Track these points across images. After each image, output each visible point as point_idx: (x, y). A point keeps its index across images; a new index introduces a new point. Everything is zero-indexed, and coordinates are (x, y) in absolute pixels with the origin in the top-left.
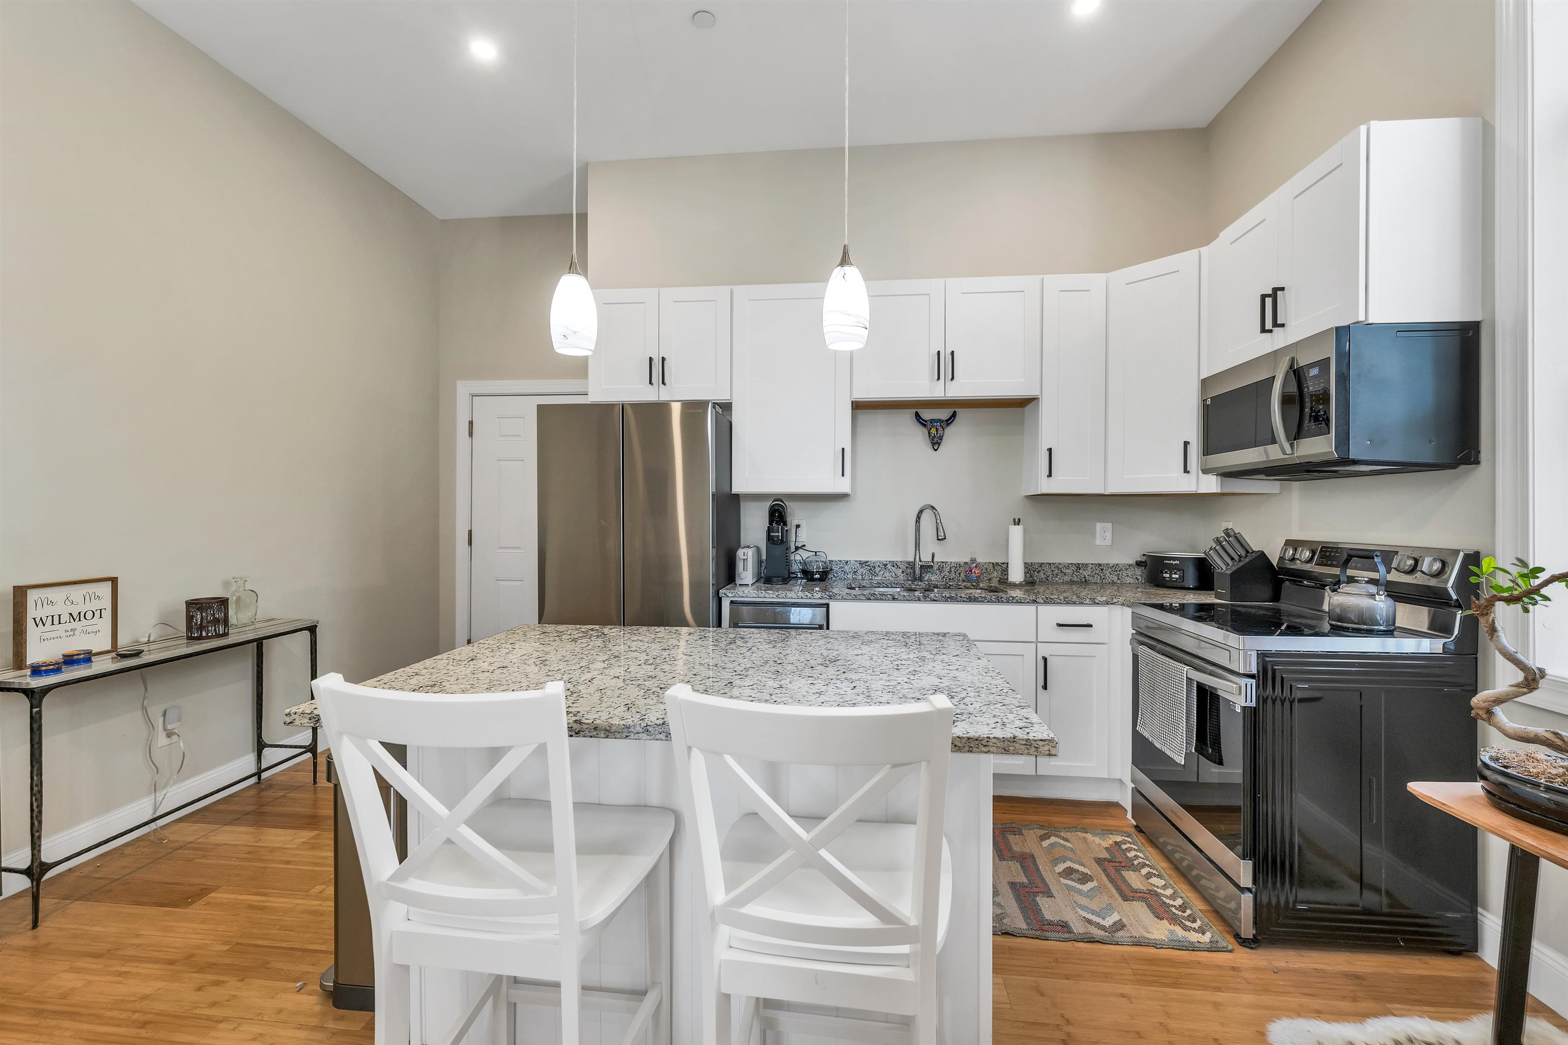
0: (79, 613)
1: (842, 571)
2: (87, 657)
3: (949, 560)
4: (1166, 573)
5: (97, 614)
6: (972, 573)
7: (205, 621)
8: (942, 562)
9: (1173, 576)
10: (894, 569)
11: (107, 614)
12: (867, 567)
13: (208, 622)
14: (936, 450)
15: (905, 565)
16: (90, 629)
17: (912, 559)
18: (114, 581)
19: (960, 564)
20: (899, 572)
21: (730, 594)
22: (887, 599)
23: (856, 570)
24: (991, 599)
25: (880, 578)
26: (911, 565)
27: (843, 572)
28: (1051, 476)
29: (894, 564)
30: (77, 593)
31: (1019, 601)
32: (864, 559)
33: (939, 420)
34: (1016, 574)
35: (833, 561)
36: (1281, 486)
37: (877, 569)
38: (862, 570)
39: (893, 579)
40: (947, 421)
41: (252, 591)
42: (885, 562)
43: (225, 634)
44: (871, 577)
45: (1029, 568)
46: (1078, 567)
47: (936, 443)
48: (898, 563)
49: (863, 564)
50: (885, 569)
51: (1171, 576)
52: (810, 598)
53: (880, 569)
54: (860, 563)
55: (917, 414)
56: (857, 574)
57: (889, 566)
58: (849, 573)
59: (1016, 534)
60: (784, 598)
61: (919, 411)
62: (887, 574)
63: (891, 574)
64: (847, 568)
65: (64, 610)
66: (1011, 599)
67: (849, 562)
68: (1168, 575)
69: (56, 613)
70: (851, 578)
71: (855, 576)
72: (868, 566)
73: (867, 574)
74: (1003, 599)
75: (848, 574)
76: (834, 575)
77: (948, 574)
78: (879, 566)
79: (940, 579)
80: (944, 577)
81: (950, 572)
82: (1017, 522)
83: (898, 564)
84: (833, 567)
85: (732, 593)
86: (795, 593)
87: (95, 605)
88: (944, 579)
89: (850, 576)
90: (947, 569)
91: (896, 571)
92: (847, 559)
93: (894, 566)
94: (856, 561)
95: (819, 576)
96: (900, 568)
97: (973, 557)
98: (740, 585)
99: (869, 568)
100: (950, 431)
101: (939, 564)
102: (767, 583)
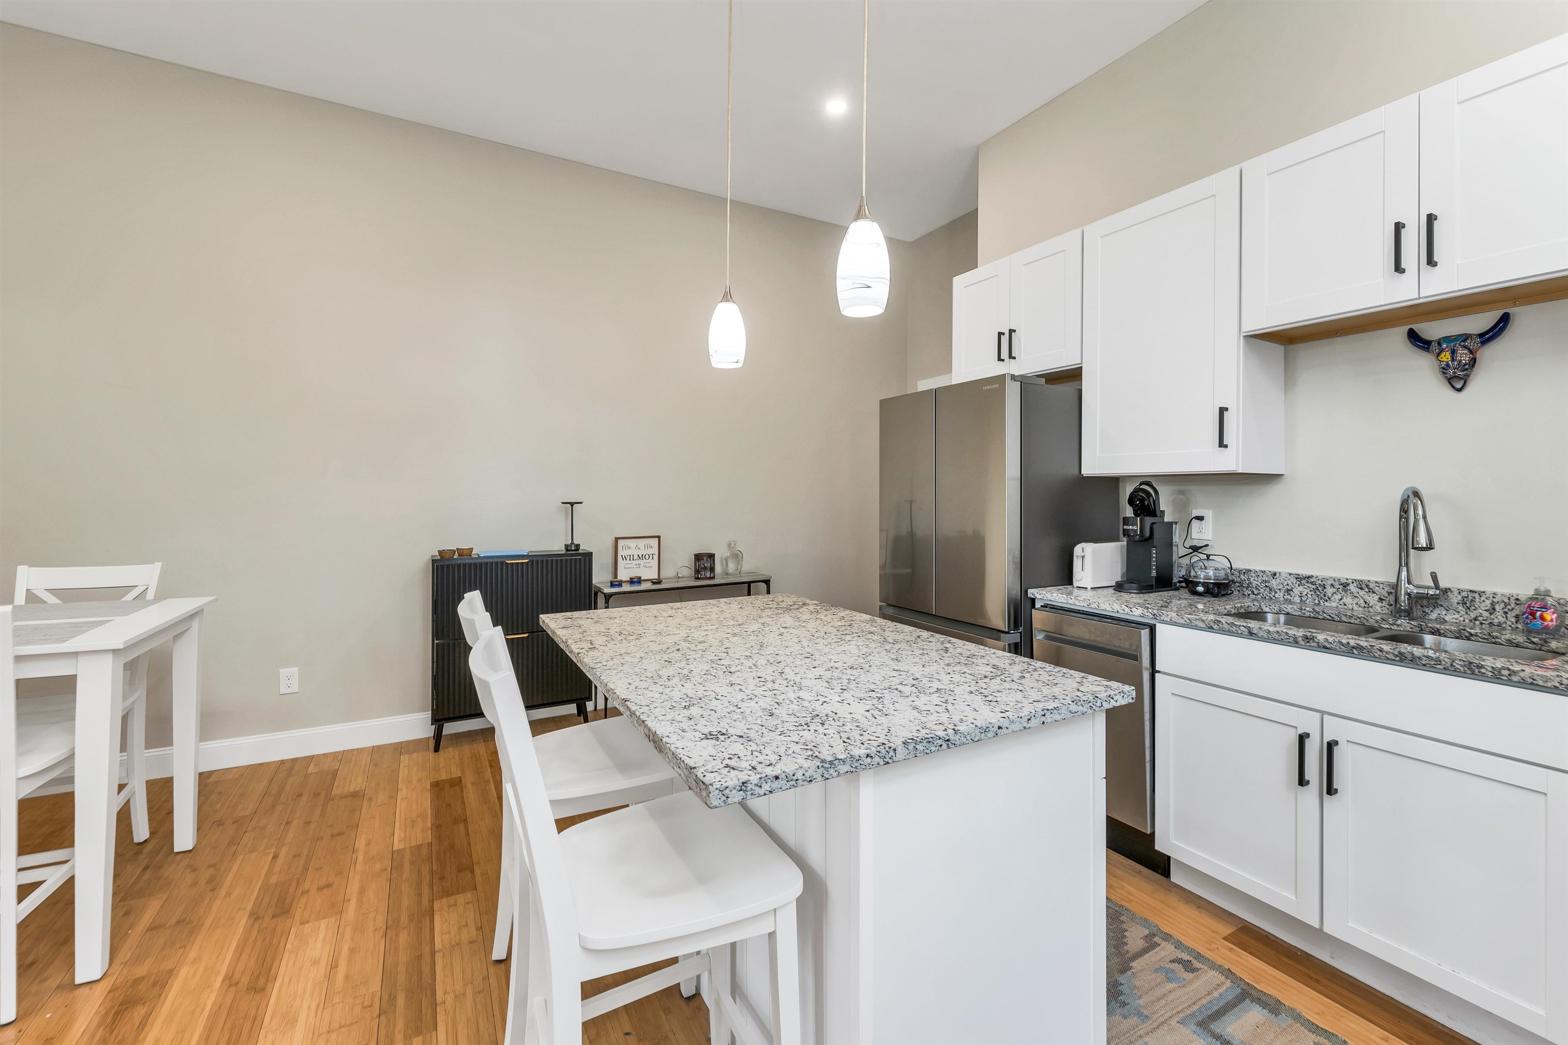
0: (642, 555)
1: (1266, 586)
2: (639, 581)
3: (1489, 589)
5: (651, 556)
6: (1535, 619)
7: (700, 568)
8: (1471, 591)
10: (1362, 593)
11: (656, 557)
12: (1309, 585)
13: (701, 569)
14: (1457, 390)
15: (1386, 589)
16: (647, 565)
17: (1395, 581)
18: (659, 537)
19: (1517, 599)
20: (1373, 599)
21: (1038, 595)
22: (1239, 632)
23: (1289, 588)
24: (1452, 665)
25: (1334, 604)
26: (1394, 589)
27: (1268, 589)
29: (1363, 585)
30: (641, 543)
31: (1530, 681)
33: (1466, 337)
35: (1251, 571)
37: (1329, 591)
38: (1301, 588)
39: (1360, 609)
40: (1481, 335)
41: (740, 551)
42: (1345, 581)
43: (713, 578)
44: (1317, 602)
47: (1456, 376)
48: (1370, 584)
49: (1302, 579)
50: (1346, 592)
53: (1335, 590)
54: (1296, 578)
55: (1412, 332)
56: (1292, 593)
57: (1352, 587)
58: (1278, 591)
60: (1096, 608)
63: (1356, 600)
64: (1274, 583)
65: (636, 553)
66: (1506, 672)
67: (1278, 575)
69: (631, 554)
70: (1282, 599)
71: (1289, 597)
72: (1312, 583)
73: (1309, 596)
74: (1483, 671)
75: (1276, 593)
76: (1253, 592)
77: (1486, 614)
78: (1332, 585)
79: (1467, 621)
80: (1475, 619)
81: (1492, 610)
83: (1372, 586)
84: (1252, 579)
85: (1040, 594)
86: (1110, 604)
87: (650, 551)
88: (1477, 622)
89: (1280, 595)
90: (1483, 604)
91: (1367, 597)
92: (1273, 570)
93: (1362, 589)
94: (1290, 574)
95: (1203, 589)
96: (1374, 592)
97: (1542, 589)
98: (1078, 587)
99: (1314, 587)
101: (1464, 594)
102: (1118, 589)
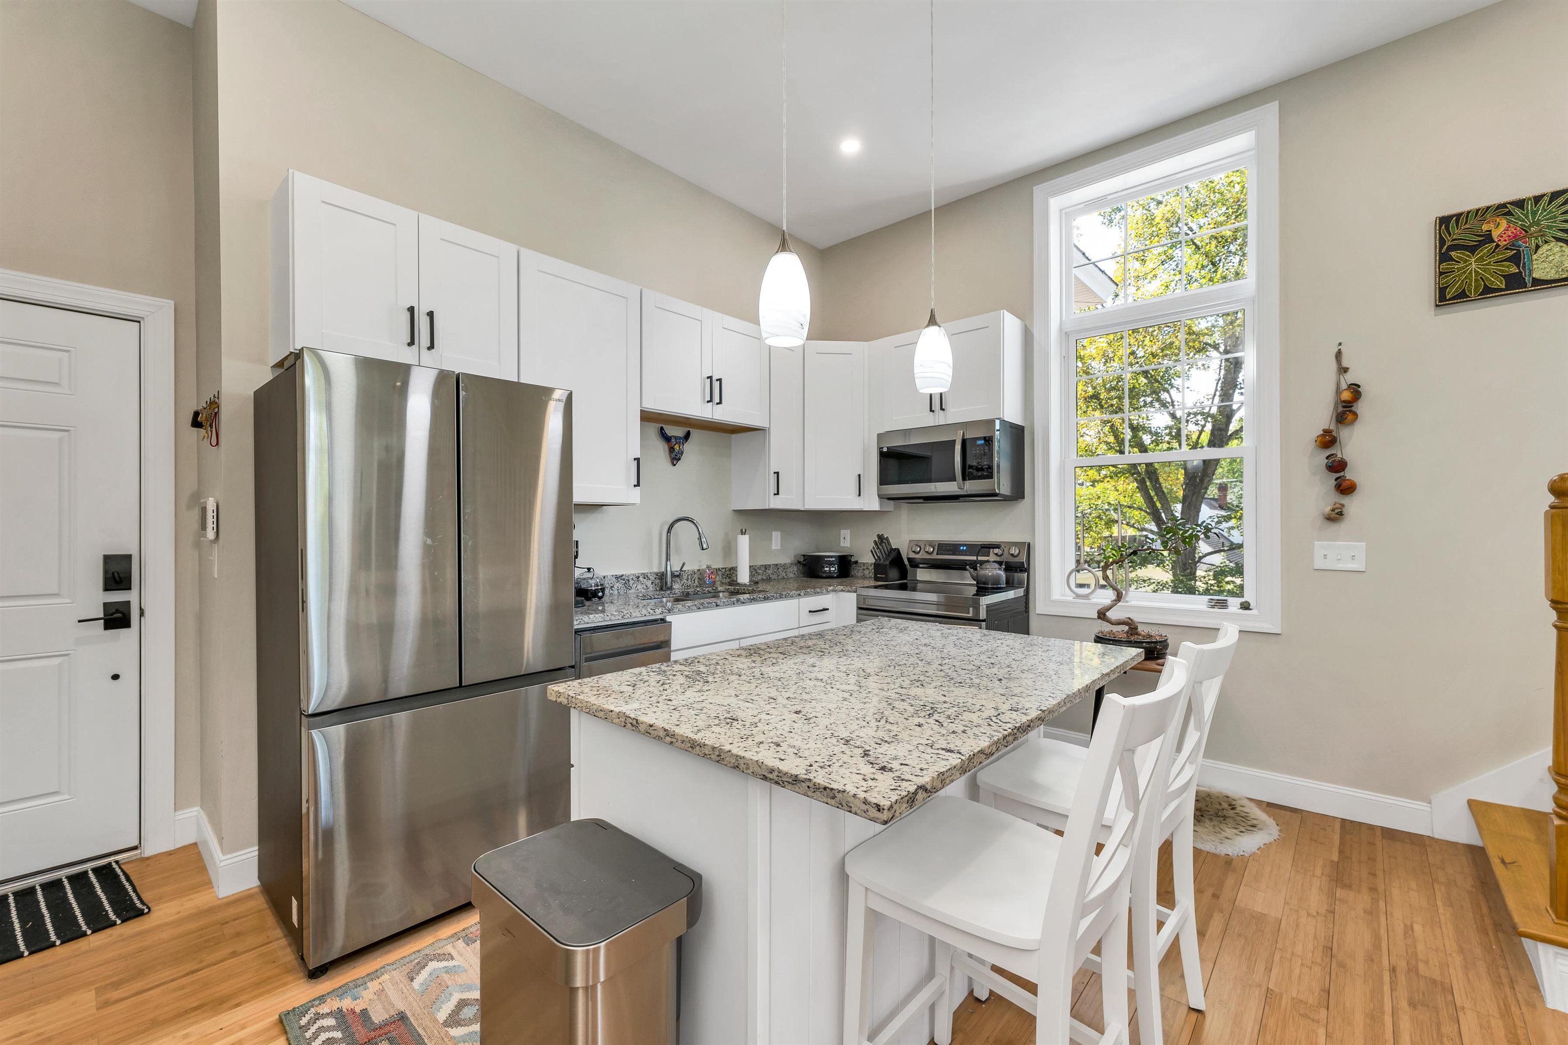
4: (827, 567)
6: (709, 579)
9: (832, 569)
10: (645, 580)
14: (675, 465)
15: (657, 576)
17: (663, 570)
20: (651, 583)
26: (661, 576)
28: (778, 494)
29: (645, 576)
32: (619, 573)
33: (680, 438)
34: (744, 577)
36: (894, 505)
37: (631, 582)
38: (618, 584)
40: (684, 438)
45: (753, 570)
46: (766, 567)
47: (675, 458)
49: (618, 578)
50: (638, 581)
51: (830, 569)
52: (652, 615)
55: (662, 429)
57: (641, 578)
59: (744, 542)
61: (664, 426)
62: (639, 587)
67: (613, 577)
68: (828, 569)
72: (624, 580)
77: (686, 581)
78: (632, 579)
82: (743, 533)
83: (649, 575)
91: (646, 583)
93: (645, 578)
96: (651, 580)
99: (624, 582)
100: (687, 447)
